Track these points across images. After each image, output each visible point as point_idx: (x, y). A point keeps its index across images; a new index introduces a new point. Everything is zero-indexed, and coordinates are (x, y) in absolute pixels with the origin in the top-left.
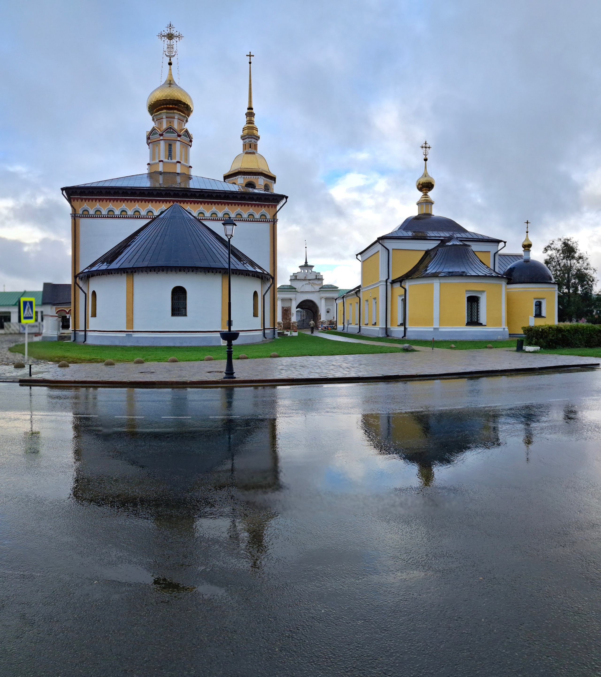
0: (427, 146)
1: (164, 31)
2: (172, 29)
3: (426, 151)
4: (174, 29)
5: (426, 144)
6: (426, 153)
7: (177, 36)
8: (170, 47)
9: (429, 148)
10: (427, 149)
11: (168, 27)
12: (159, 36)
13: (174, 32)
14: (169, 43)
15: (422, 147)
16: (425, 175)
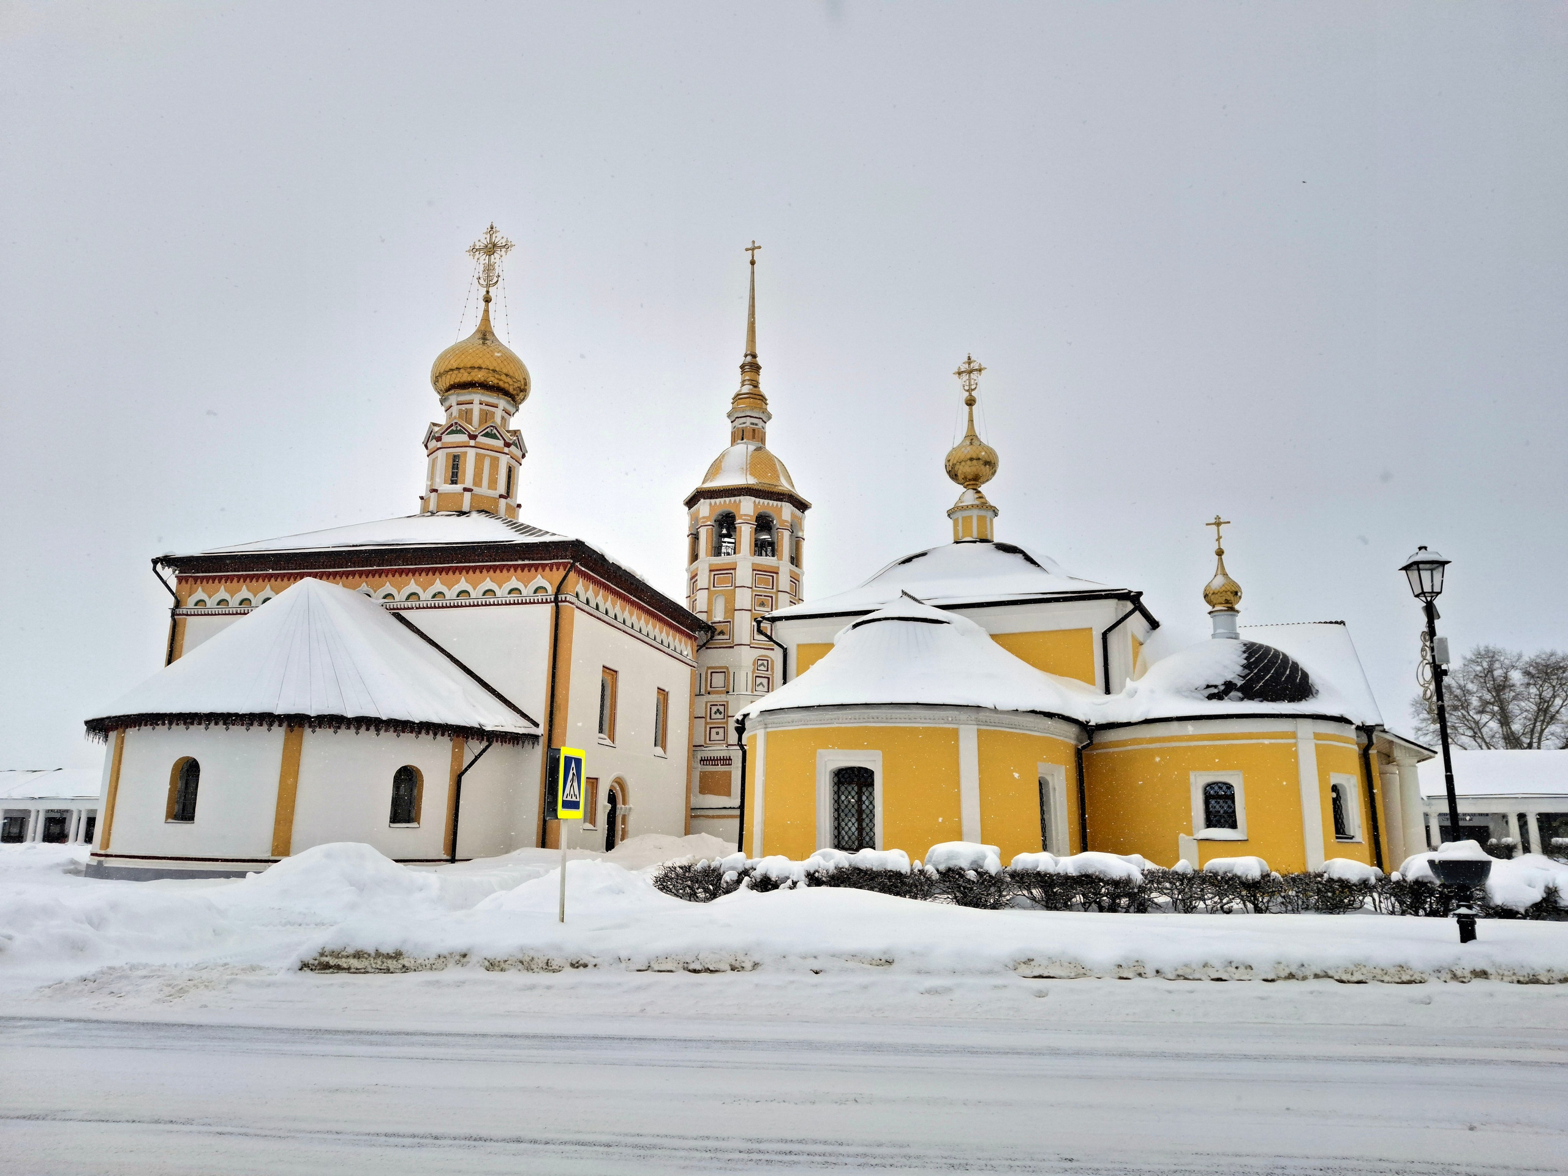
0: (975, 366)
1: (479, 241)
2: (494, 235)
3: (969, 379)
4: (497, 234)
5: (969, 364)
6: (970, 385)
7: (502, 247)
8: (489, 268)
9: (980, 370)
10: (974, 376)
11: (486, 233)
12: (469, 251)
13: (498, 239)
14: (487, 261)
15: (960, 373)
16: (972, 437)
